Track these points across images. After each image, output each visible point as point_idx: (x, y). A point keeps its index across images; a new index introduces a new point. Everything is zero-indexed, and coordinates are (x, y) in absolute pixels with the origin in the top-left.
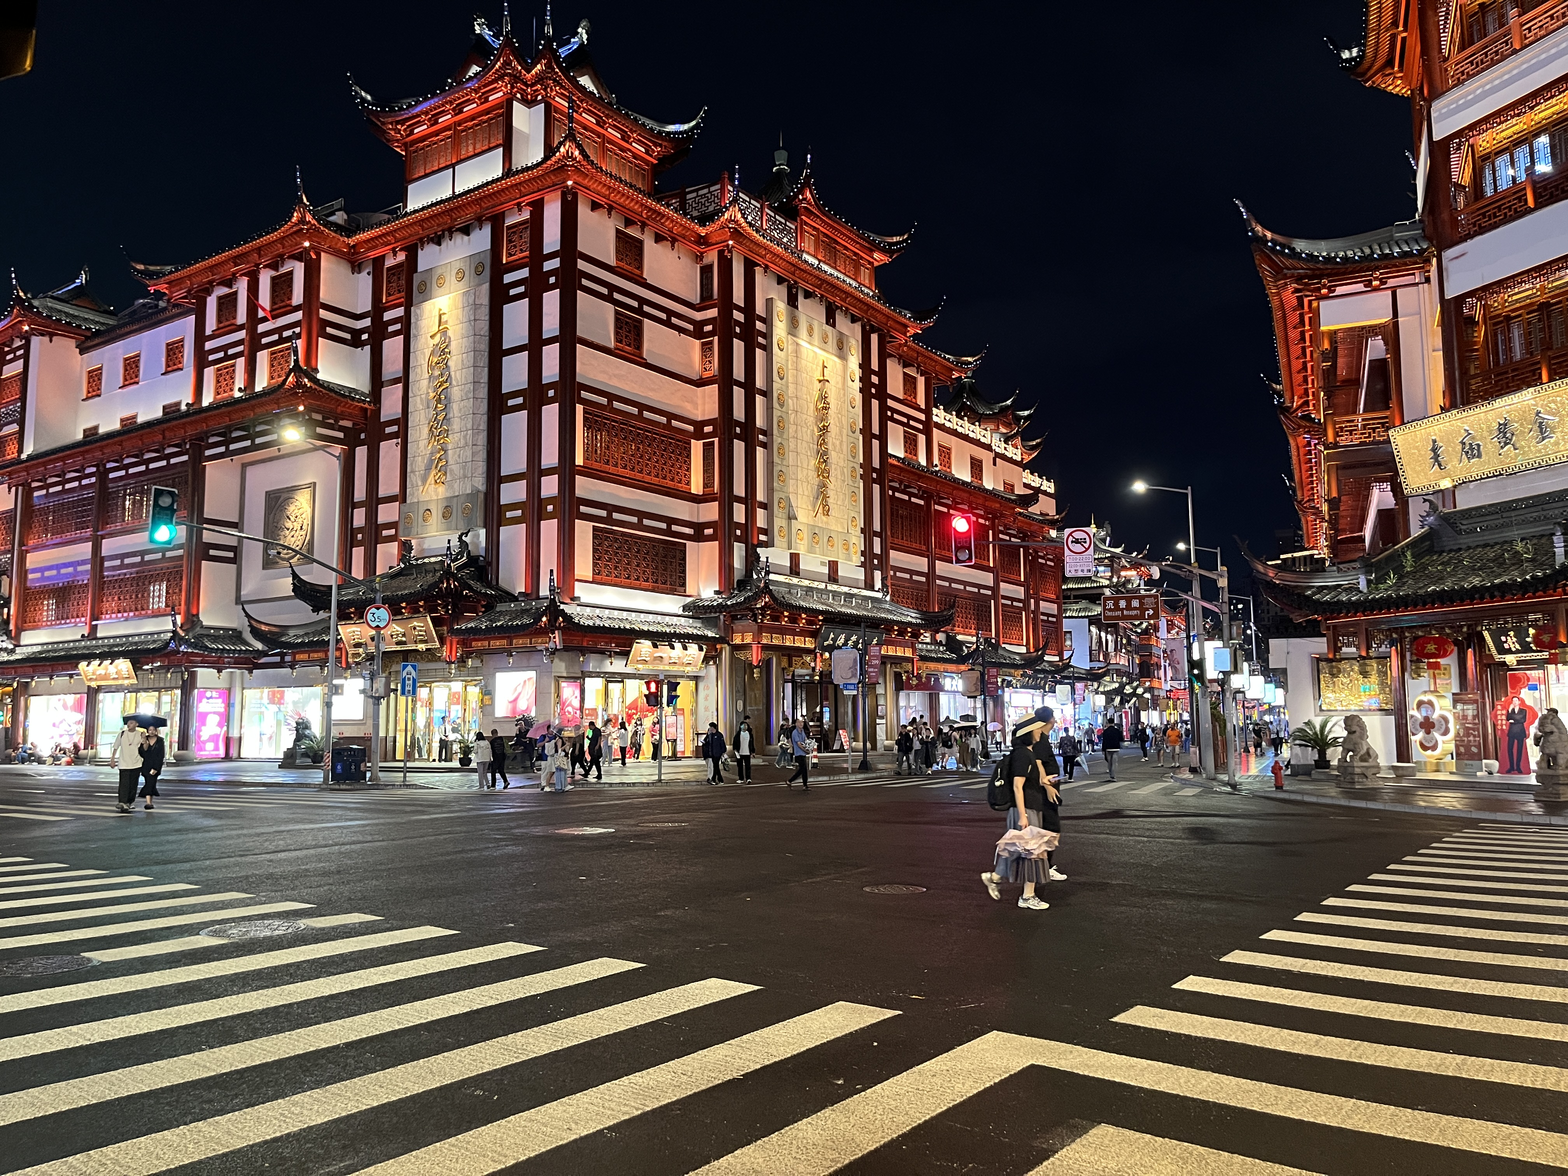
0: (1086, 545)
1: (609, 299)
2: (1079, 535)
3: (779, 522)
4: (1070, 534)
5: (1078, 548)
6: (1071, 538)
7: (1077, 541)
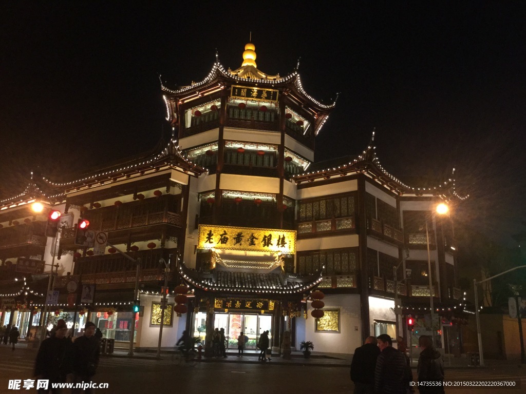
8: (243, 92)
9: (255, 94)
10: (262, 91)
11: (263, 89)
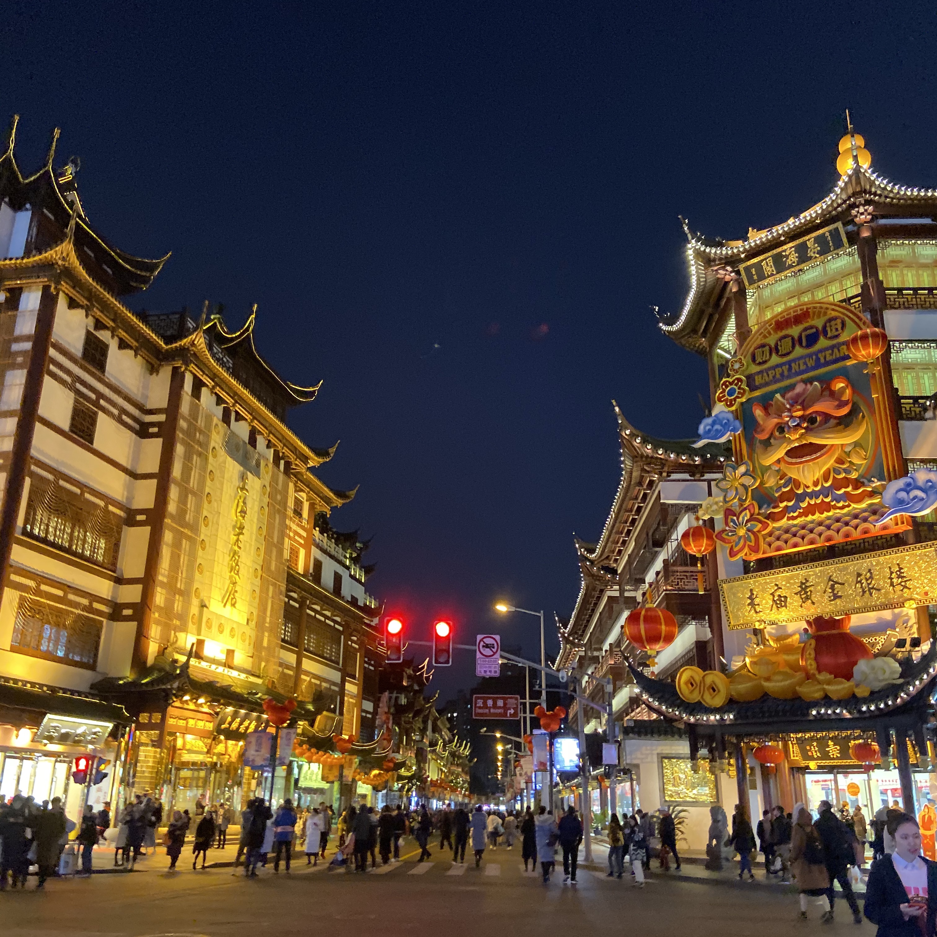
0: (494, 650)
1: (71, 388)
2: (489, 641)
3: (194, 610)
4: (481, 640)
5: (488, 652)
6: (482, 643)
7: (487, 646)
8: (769, 267)
9: (793, 258)
10: (805, 243)
11: (806, 238)
